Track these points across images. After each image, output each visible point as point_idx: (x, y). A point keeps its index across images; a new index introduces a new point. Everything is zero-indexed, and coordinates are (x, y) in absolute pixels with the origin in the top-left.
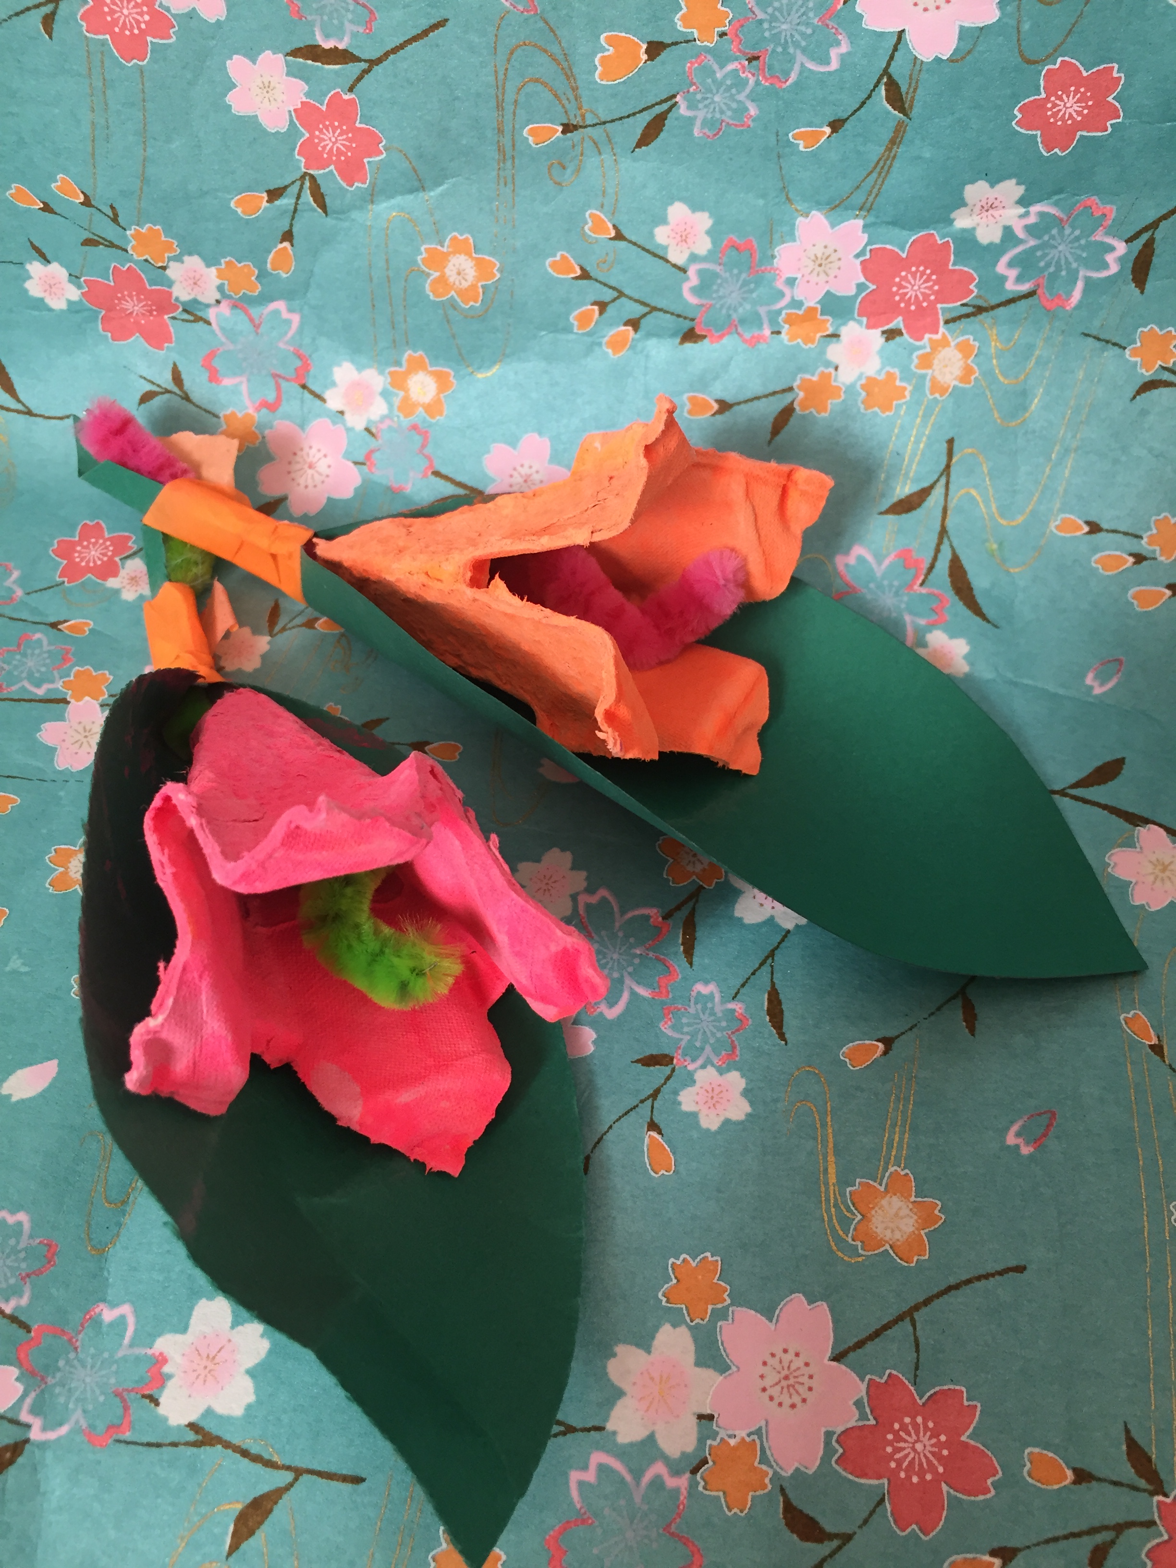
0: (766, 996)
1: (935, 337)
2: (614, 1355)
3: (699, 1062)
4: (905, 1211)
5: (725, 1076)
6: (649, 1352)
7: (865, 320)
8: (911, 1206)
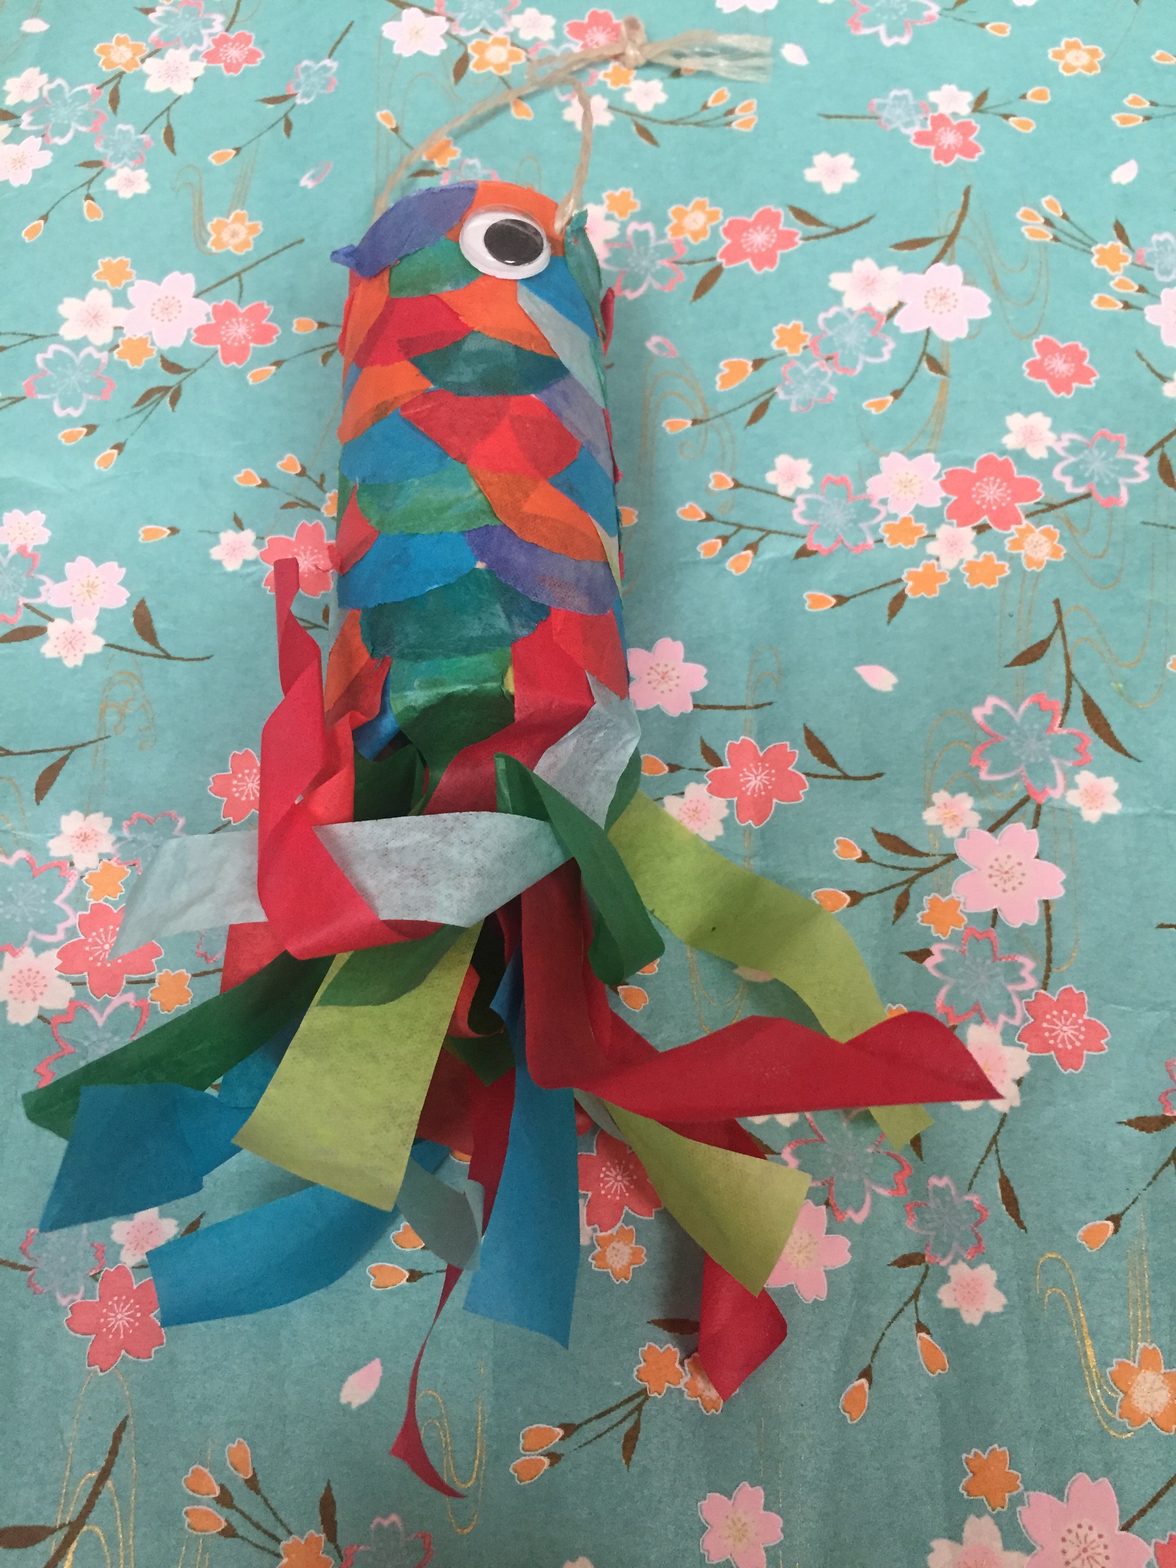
0: (998, 1185)
1: (1019, 527)
2: (931, 1550)
3: (949, 1258)
4: (1158, 1384)
5: (976, 1270)
6: (961, 1544)
7: (955, 521)
8: (1161, 1377)
